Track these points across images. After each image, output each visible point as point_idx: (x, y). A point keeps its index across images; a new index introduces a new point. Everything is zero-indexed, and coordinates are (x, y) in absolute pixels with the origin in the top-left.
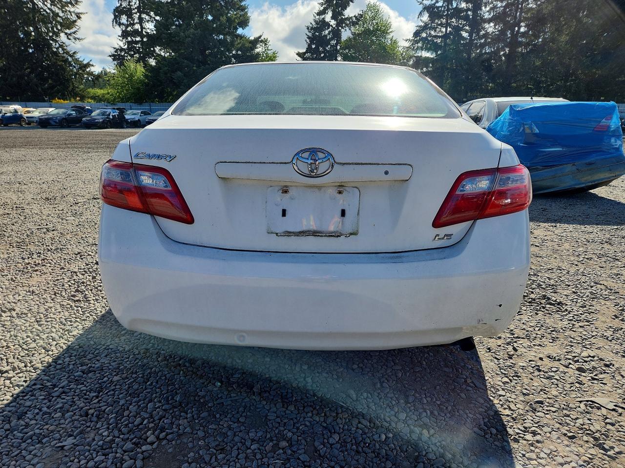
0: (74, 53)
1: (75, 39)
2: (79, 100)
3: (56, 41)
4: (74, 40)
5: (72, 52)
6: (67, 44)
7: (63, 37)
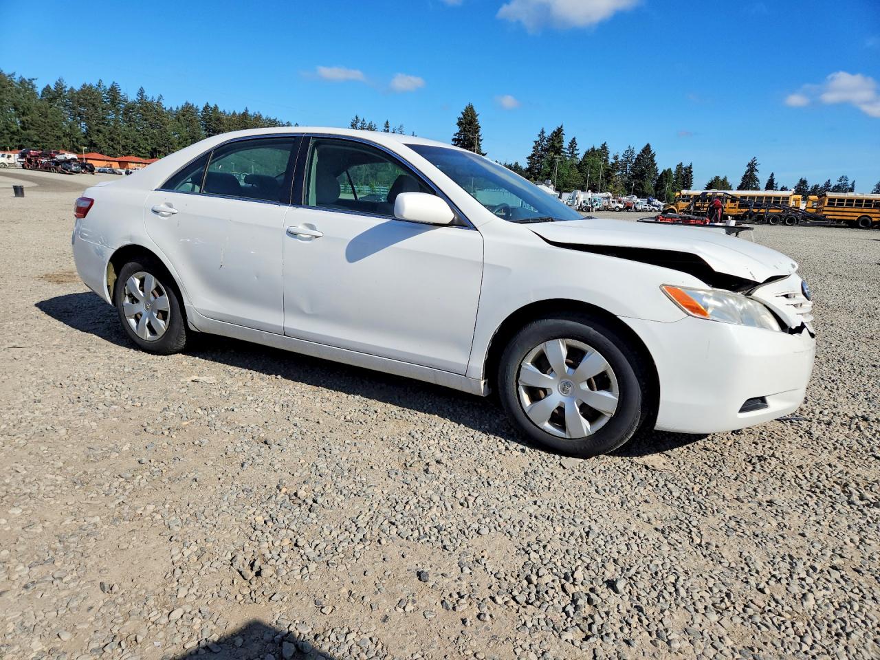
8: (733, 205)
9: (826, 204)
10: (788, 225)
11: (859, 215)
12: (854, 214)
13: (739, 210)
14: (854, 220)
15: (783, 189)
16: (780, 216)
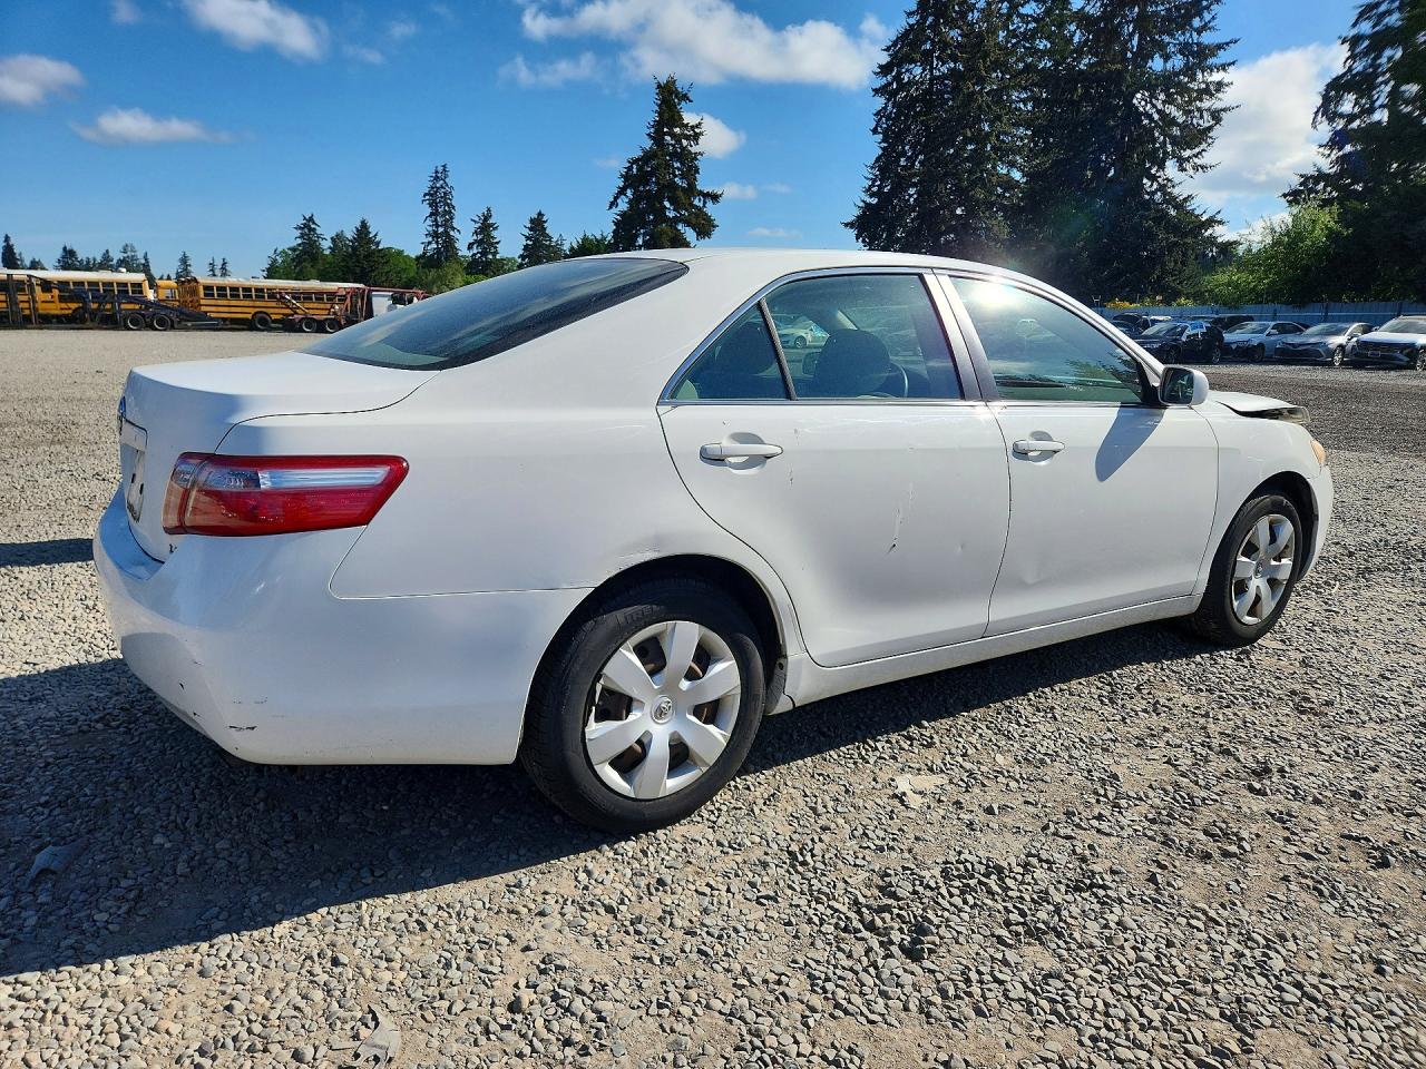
0: (1185, 200)
1: (1196, 168)
2: (1161, 301)
3: (1153, 178)
4: (1191, 172)
5: (1181, 198)
6: (1176, 181)
7: (1171, 169)
8: (48, 296)
9: (202, 295)
10: (156, 330)
11: (253, 311)
12: (245, 309)
13: (64, 305)
14: (247, 319)
15: (35, 265)
16: (143, 316)
